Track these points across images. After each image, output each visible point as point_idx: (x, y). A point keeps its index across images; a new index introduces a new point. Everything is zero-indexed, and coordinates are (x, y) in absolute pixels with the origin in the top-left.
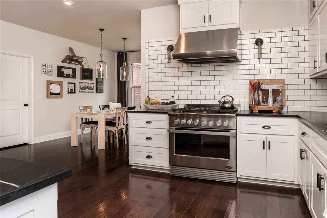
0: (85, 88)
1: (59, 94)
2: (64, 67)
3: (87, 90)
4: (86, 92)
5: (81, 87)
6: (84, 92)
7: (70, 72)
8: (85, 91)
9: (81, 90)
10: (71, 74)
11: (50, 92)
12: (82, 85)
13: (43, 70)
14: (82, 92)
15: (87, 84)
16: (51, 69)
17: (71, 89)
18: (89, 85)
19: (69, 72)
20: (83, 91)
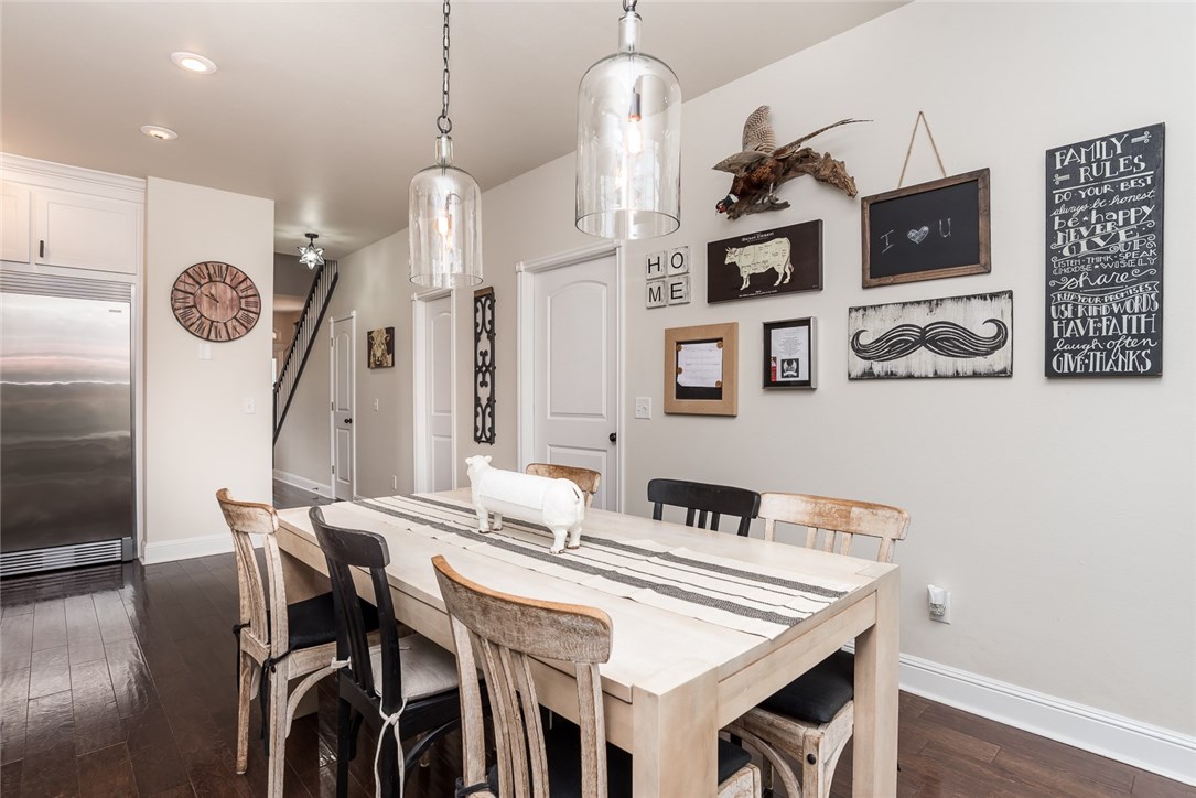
0: (898, 343)
1: (714, 393)
2: (738, 242)
3: (923, 359)
4: (910, 377)
5: (864, 340)
6: (891, 376)
7: (776, 256)
8: (899, 365)
9: (860, 365)
10: (780, 271)
11: (677, 384)
12: (874, 328)
13: (649, 286)
14: (868, 375)
15: (924, 308)
16: (680, 271)
17: (790, 362)
18: (950, 313)
19: (767, 258)
20: (878, 367)
